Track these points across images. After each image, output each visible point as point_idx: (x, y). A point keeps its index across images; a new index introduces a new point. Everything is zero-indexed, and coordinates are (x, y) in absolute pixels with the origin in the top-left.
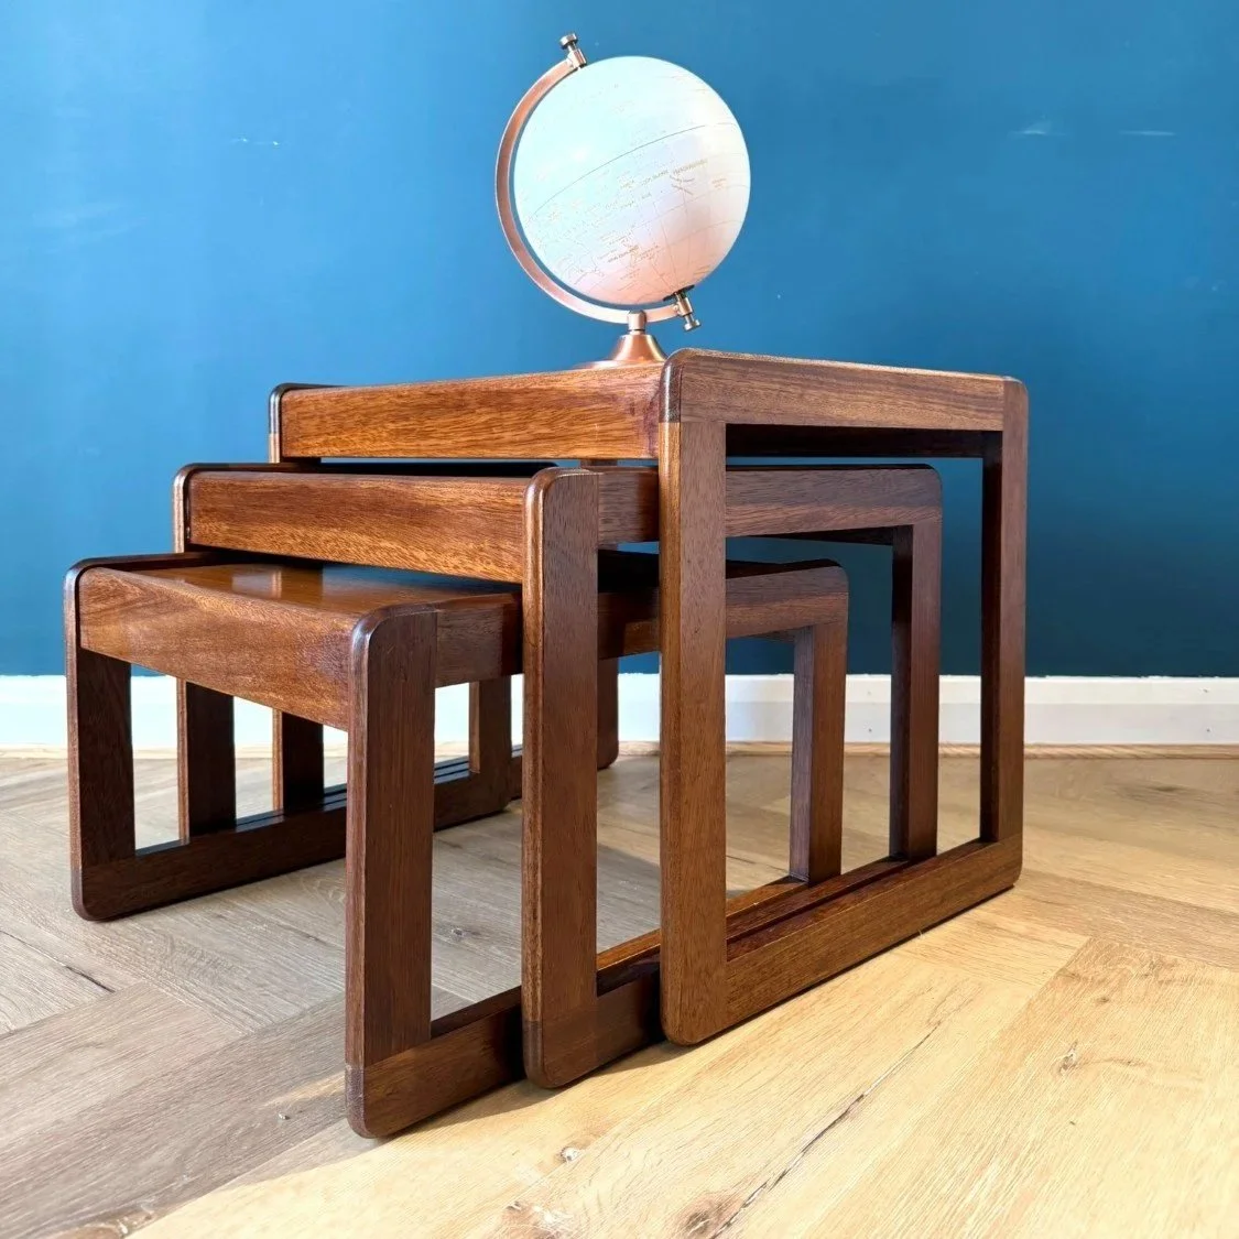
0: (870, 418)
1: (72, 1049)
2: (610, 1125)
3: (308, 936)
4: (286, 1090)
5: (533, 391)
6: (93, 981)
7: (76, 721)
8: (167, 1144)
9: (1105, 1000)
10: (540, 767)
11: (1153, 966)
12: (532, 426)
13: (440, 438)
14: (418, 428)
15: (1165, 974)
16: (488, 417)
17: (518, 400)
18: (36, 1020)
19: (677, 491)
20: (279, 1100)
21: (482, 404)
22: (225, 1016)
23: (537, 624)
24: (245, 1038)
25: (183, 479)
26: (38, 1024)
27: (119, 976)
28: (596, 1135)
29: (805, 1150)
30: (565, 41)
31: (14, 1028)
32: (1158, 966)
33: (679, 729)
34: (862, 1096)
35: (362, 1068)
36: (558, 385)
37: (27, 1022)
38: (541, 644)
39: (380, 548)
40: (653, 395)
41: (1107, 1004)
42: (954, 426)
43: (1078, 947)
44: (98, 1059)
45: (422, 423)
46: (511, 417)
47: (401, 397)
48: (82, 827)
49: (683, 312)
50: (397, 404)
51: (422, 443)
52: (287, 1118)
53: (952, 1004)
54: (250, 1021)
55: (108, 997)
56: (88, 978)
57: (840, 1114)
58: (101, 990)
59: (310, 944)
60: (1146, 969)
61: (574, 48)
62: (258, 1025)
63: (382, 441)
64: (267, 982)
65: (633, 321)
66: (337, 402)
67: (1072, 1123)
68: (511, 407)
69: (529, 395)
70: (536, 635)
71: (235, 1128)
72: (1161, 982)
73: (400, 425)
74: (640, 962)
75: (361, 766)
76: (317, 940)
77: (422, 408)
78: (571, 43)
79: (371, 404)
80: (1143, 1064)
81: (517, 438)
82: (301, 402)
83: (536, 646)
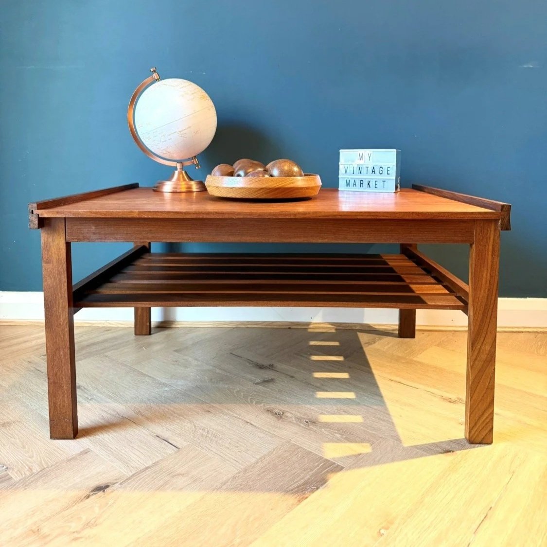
1: (173, 477)
2: (395, 518)
3: (248, 422)
6: (168, 442)
8: (225, 523)
18: (154, 462)
22: (227, 462)
24: (239, 473)
26: (155, 464)
27: (179, 441)
28: (390, 523)
29: (475, 533)
31: (147, 466)
34: (491, 508)
37: (150, 463)
44: (185, 481)
49: (195, 163)
53: (517, 462)
54: (238, 464)
55: (179, 451)
56: (166, 441)
57: (484, 516)
58: (174, 447)
59: (249, 427)
62: (242, 467)
64: (238, 445)
65: (178, 165)
71: (249, 517)
76: (251, 424)
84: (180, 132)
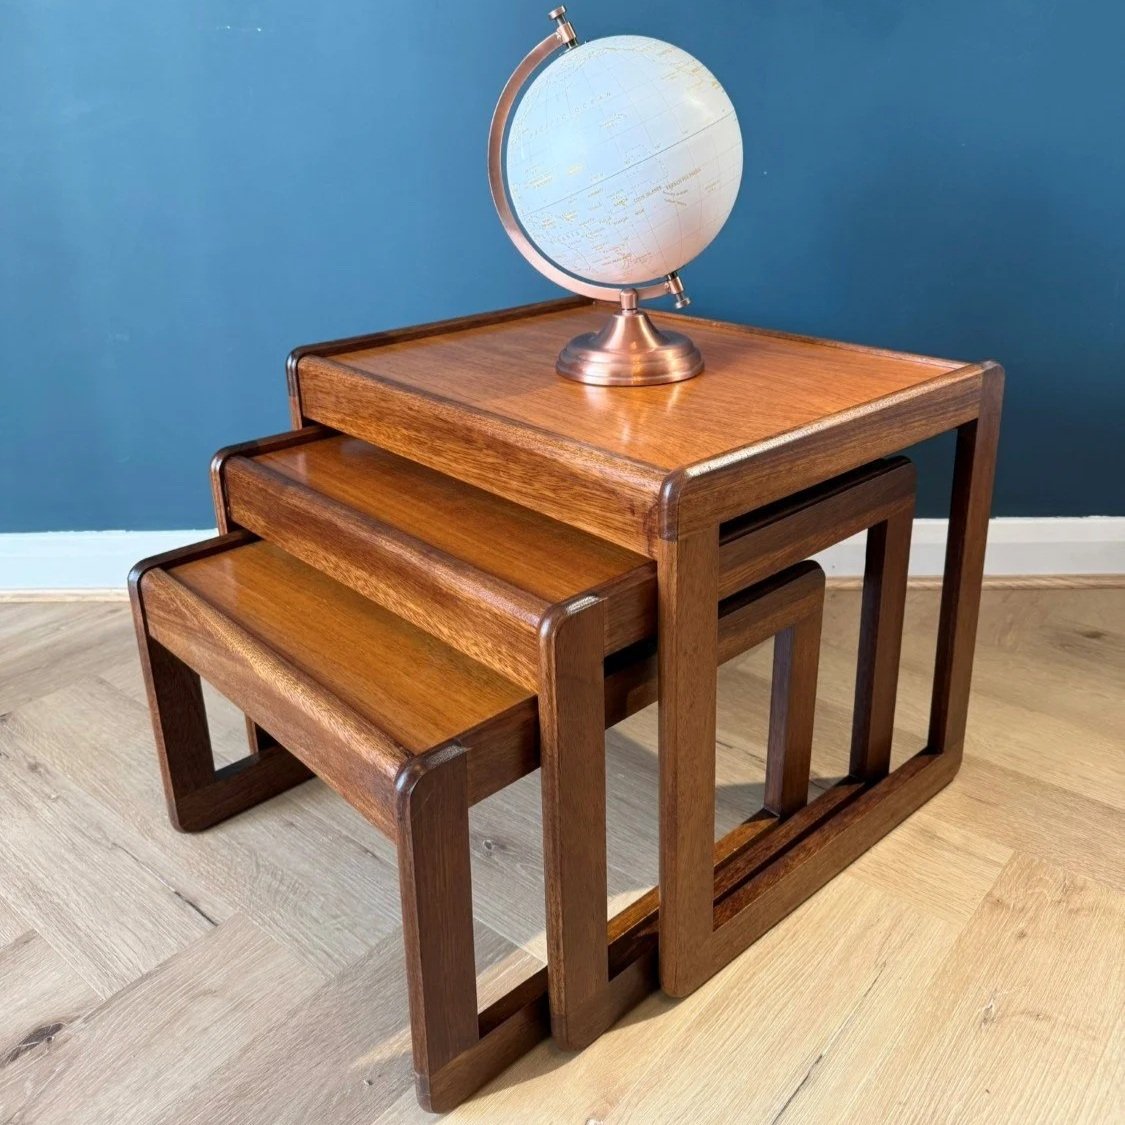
0: (854, 460)
1: (194, 998)
2: (622, 1091)
3: (368, 852)
4: (365, 1050)
5: (536, 455)
6: (197, 909)
7: (154, 693)
8: (281, 1114)
9: (1022, 935)
10: (558, 847)
11: (1066, 890)
12: (537, 485)
13: (450, 460)
14: (430, 444)
15: (1076, 901)
16: (495, 461)
17: (523, 457)
18: (161, 962)
19: (674, 599)
20: (362, 1061)
21: (489, 447)
22: (310, 956)
23: (553, 740)
24: (328, 984)
25: (219, 463)
26: (163, 967)
27: (218, 905)
28: (611, 1104)
30: (554, 14)
31: (145, 971)
32: (1069, 889)
33: (676, 787)
34: (821, 1057)
35: (427, 1076)
36: (561, 460)
37: (153, 964)
38: (556, 756)
39: (405, 606)
40: (652, 505)
41: (1025, 940)
42: (933, 433)
43: (1004, 862)
44: (215, 1011)
45: (433, 441)
46: (516, 469)
47: (411, 409)
48: (171, 769)
49: (674, 291)
50: (407, 414)
51: (435, 458)
52: (370, 1083)
53: (896, 939)
54: (330, 962)
55: (214, 931)
56: (194, 906)
57: (802, 1079)
58: (206, 923)
59: (368, 862)
60: (1058, 896)
61: (563, 22)
62: (337, 969)
63: (396, 440)
64: (338, 913)
65: (625, 298)
66: (351, 389)
67: (987, 1091)
68: (517, 461)
69: (533, 457)
70: (552, 749)
71: (331, 1095)
72: (1071, 911)
73: (413, 434)
74: (642, 933)
75: (411, 884)
76: (374, 856)
77: (434, 428)
78: (560, 17)
79: (383, 404)
80: (1048, 1018)
81: (524, 490)
82: (316, 376)
83: (552, 756)
84: (670, 186)
